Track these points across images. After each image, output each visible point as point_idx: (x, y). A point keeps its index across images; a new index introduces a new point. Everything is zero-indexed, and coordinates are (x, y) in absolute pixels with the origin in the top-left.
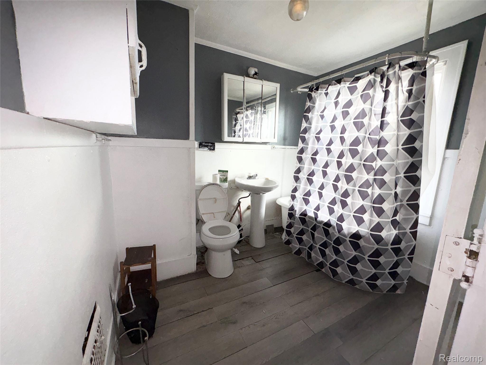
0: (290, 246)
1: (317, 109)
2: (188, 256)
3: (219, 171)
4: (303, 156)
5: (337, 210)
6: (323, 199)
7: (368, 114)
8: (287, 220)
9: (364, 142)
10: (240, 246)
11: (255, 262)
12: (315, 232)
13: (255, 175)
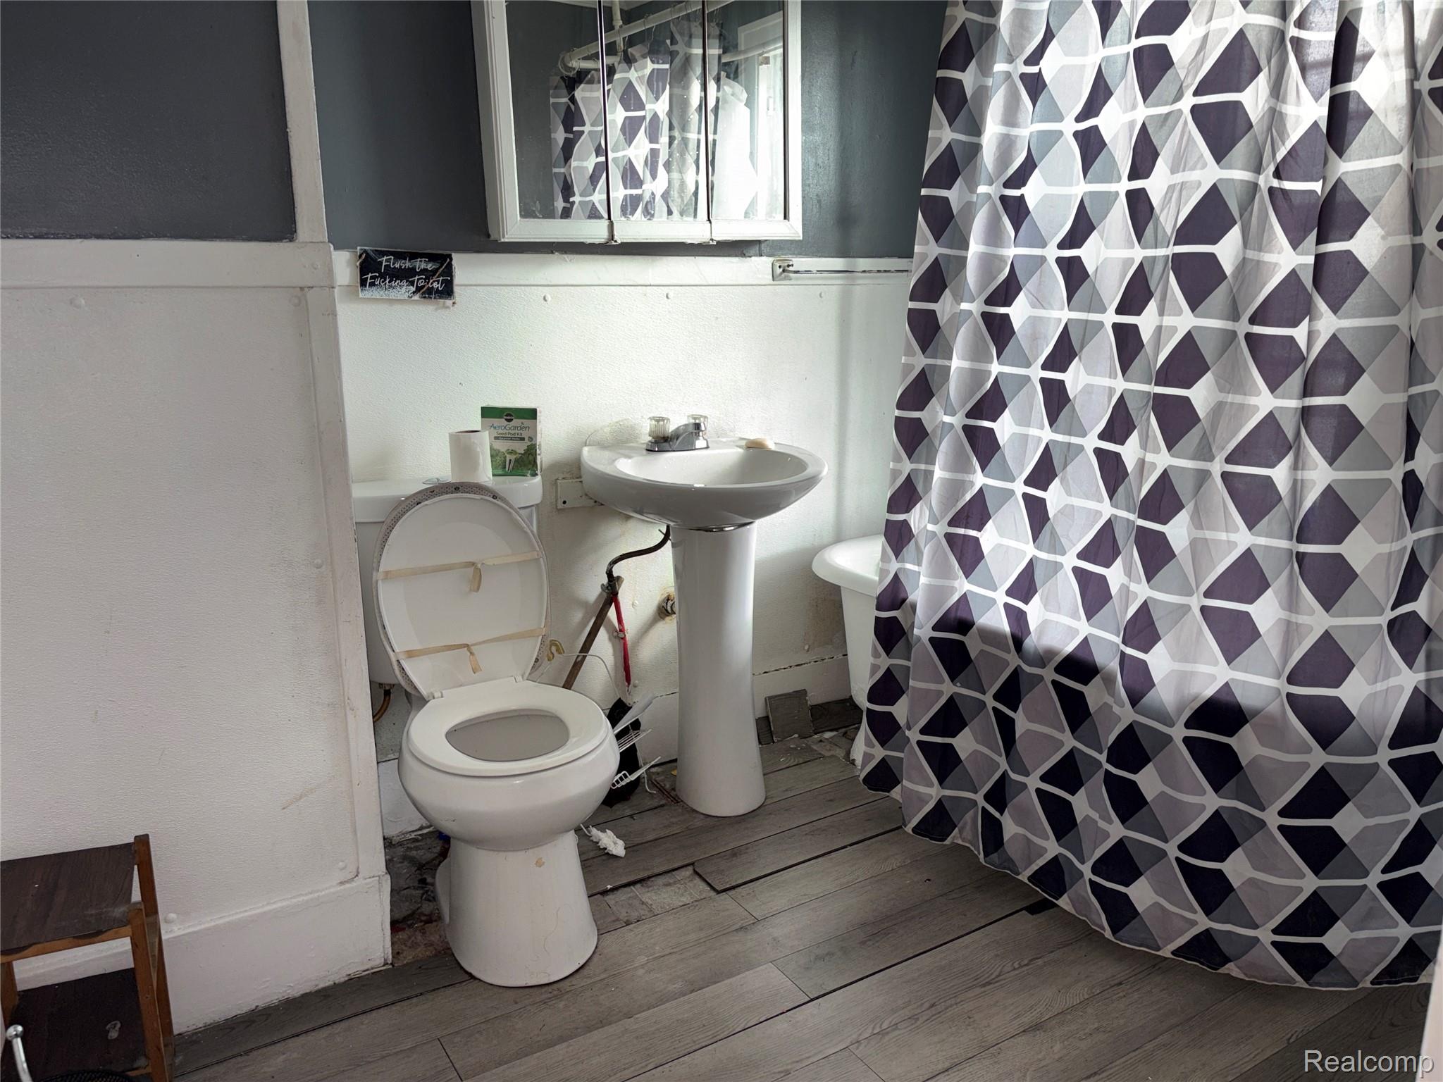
0: (896, 793)
1: (1007, 41)
2: (342, 883)
3: (487, 412)
4: (944, 308)
5: (1123, 584)
6: (1053, 533)
7: (1269, 62)
8: (872, 660)
9: (1246, 214)
10: (631, 816)
11: (713, 894)
12: (1015, 710)
13: (691, 429)
